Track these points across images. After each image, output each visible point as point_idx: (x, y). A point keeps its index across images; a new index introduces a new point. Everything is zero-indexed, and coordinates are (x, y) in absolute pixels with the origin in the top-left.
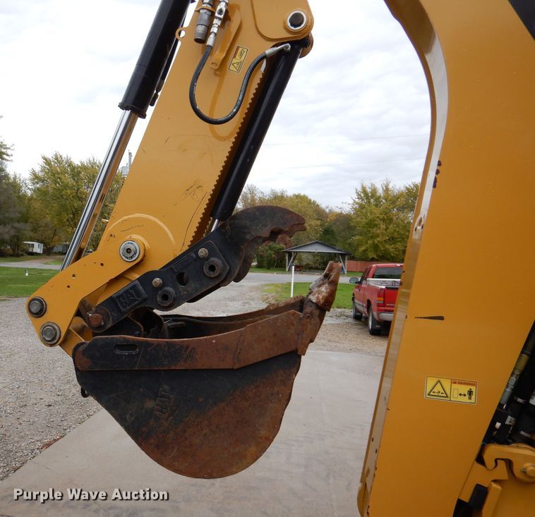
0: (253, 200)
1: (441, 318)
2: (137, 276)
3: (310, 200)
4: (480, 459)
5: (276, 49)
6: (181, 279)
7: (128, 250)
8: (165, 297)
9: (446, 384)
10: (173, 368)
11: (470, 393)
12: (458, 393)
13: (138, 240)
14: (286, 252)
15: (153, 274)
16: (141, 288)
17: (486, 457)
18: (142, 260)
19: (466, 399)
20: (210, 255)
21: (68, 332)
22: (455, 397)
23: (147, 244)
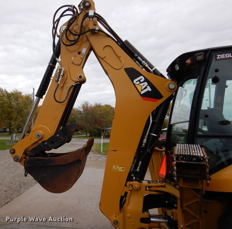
0: (87, 107)
1: (116, 151)
2: (41, 142)
3: (112, 107)
4: (126, 185)
5: (76, 84)
6: (52, 142)
7: (38, 135)
8: (48, 147)
9: (118, 167)
10: (50, 165)
11: (123, 169)
12: (120, 169)
13: (41, 132)
14: (102, 130)
15: (45, 141)
16: (42, 145)
17: (127, 185)
18: (42, 138)
19: (122, 170)
20: (60, 136)
21: (21, 158)
22: (120, 170)
23: (43, 133)
